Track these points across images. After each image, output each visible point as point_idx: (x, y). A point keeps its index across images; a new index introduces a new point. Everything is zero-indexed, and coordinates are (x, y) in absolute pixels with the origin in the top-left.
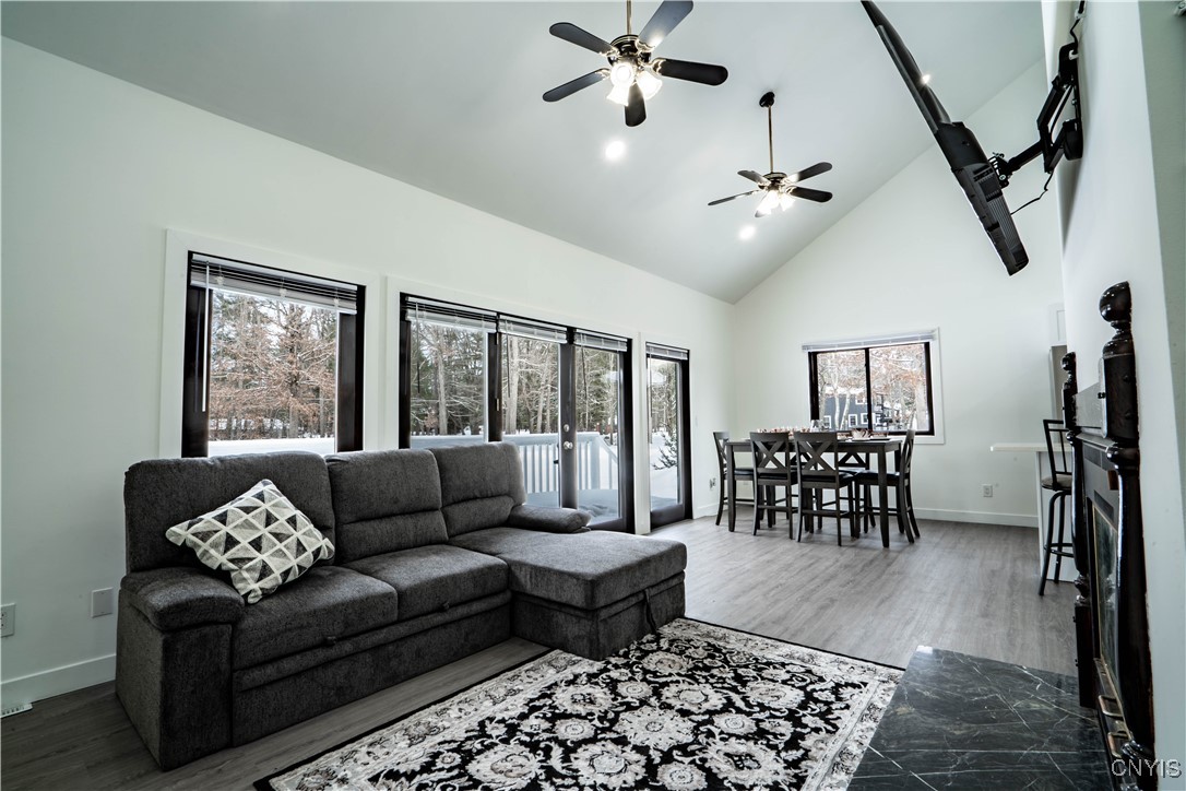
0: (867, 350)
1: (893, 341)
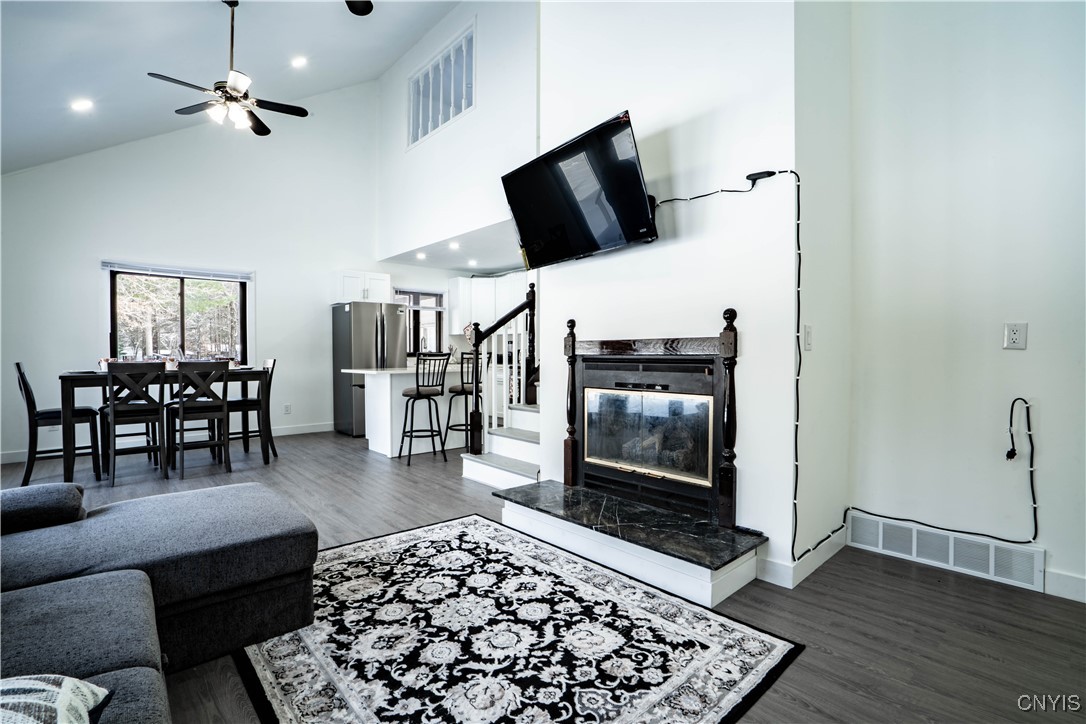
0: (182, 280)
1: (215, 275)
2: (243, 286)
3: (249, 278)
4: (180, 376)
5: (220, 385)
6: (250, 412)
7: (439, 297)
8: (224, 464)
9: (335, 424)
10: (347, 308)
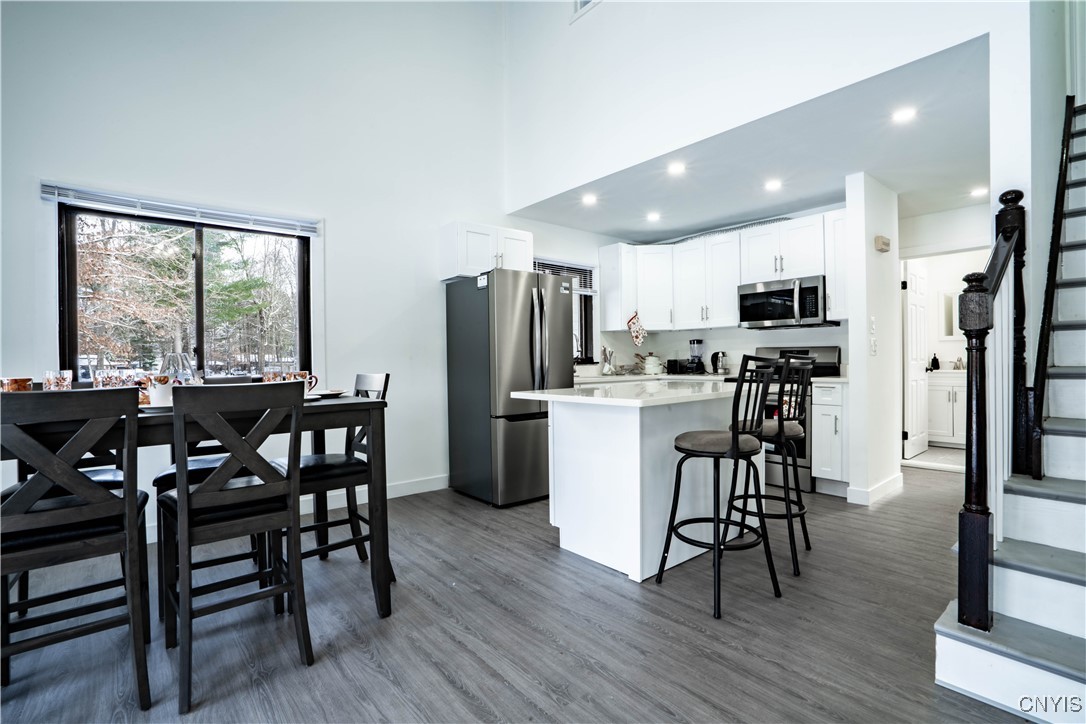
0: (200, 229)
2: (305, 243)
3: (314, 230)
4: (179, 426)
5: (284, 439)
6: (330, 494)
7: (585, 275)
8: (286, 614)
9: (452, 478)
10: (482, 282)
